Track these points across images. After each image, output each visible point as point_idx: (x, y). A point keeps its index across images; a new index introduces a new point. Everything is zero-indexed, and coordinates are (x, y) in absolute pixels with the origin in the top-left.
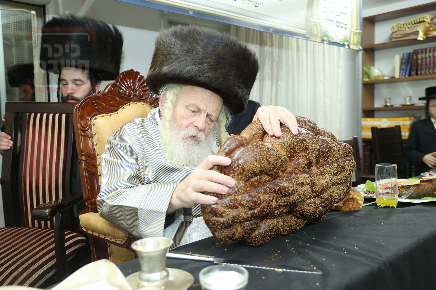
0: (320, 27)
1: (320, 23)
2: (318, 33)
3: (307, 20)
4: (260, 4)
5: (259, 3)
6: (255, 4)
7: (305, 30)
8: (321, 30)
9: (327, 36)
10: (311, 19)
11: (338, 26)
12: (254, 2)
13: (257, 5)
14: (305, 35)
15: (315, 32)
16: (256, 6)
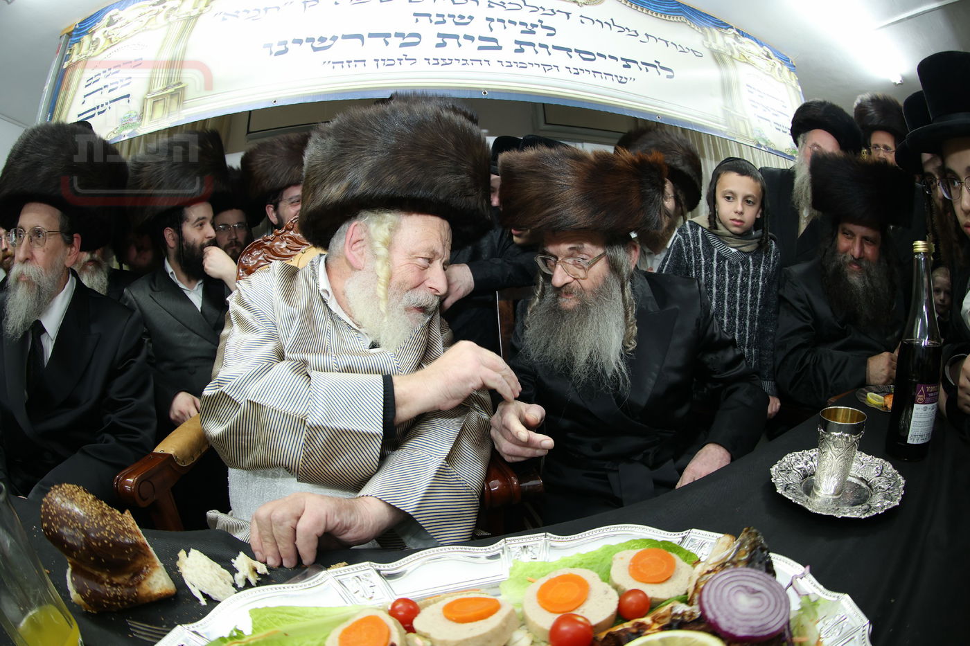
0: (751, 125)
1: (748, 120)
2: (747, 133)
3: (725, 112)
4: (629, 79)
5: (625, 78)
6: (619, 79)
7: (726, 125)
8: (752, 130)
9: (764, 140)
10: (732, 112)
11: (779, 130)
12: (616, 76)
13: (624, 80)
14: (726, 132)
15: (743, 131)
16: (620, 82)
